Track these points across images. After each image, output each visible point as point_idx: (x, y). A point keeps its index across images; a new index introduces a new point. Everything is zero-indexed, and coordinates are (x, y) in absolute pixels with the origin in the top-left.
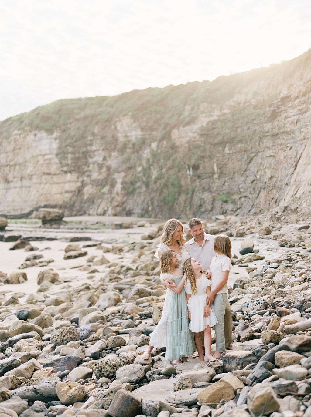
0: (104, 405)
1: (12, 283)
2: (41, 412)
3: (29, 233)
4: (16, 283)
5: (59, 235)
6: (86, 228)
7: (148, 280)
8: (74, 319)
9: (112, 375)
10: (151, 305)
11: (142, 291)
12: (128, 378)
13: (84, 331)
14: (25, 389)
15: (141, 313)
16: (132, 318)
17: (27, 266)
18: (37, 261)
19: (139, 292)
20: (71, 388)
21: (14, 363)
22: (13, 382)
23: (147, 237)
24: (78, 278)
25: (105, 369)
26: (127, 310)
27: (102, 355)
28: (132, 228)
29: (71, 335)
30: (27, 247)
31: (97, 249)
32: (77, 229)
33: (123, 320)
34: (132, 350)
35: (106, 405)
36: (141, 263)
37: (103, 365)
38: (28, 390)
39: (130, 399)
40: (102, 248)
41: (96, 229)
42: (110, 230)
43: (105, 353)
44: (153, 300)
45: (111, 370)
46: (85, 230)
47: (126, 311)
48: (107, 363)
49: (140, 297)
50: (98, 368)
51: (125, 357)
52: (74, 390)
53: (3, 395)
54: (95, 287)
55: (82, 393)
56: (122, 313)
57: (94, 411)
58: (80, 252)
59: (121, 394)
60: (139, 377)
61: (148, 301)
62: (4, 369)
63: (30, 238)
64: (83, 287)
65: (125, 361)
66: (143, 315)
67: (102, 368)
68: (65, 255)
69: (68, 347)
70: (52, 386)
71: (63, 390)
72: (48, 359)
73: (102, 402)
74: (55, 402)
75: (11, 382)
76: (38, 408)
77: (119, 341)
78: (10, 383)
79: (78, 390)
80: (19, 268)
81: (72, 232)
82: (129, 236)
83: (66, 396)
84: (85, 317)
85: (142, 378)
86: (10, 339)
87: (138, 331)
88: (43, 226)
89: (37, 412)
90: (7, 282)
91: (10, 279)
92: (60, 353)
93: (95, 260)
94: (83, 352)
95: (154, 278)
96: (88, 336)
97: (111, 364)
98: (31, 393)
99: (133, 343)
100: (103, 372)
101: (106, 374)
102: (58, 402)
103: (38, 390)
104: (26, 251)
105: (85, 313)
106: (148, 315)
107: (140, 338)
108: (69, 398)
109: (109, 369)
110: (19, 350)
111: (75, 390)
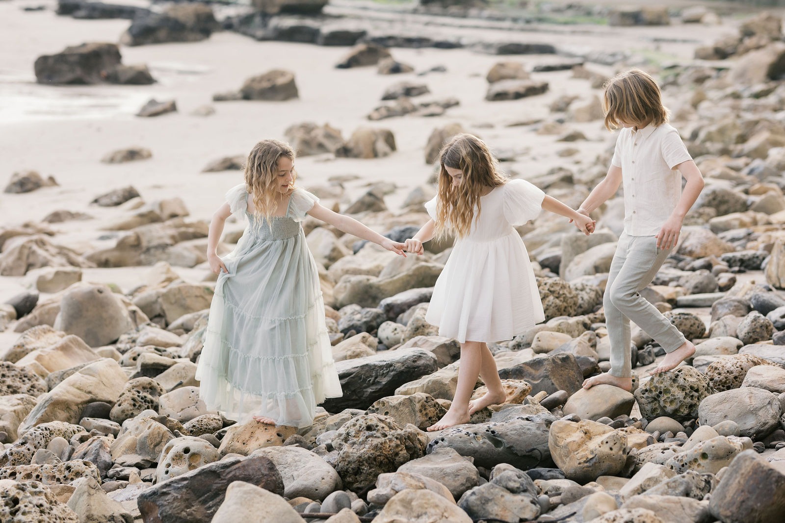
0: (691, 488)
1: (357, 156)
2: (523, 494)
3: (385, 25)
4: (367, 157)
5: (467, 35)
6: (540, 20)
7: (732, 168)
8: (547, 259)
9: (686, 412)
10: (752, 236)
11: (723, 196)
12: (736, 424)
13: (584, 293)
14: (468, 430)
15: (730, 255)
16: (708, 266)
17: (391, 114)
18: (416, 101)
19: (714, 199)
20: (590, 438)
21: (421, 362)
22: (424, 412)
23: (711, 51)
24: (533, 153)
25: (669, 395)
26: (692, 245)
27: (644, 358)
28: (667, 24)
29: (557, 301)
30: (384, 63)
31: (575, 77)
32: (515, 20)
33: (683, 269)
34: (726, 351)
35: (694, 488)
36: (705, 122)
37: (665, 384)
38: (476, 434)
39: (774, 479)
40: (587, 76)
41: (566, 23)
42: (605, 28)
43: (653, 355)
44: (755, 223)
45: (685, 398)
46: (535, 25)
47: (689, 249)
48: (674, 381)
49: (719, 214)
50: (651, 391)
51: (716, 368)
52: (600, 442)
53: (409, 443)
54: (585, 177)
55: (621, 452)
56: (678, 252)
57: (669, 501)
58: (528, 83)
59: (747, 463)
60: (765, 424)
61: (743, 225)
62: (394, 376)
63: (390, 38)
64: (554, 178)
65: (716, 377)
66: (735, 261)
67: (660, 393)
68: (489, 90)
69: (552, 330)
70: (538, 428)
71: (569, 440)
72: (502, 358)
73: (685, 479)
74: (549, 471)
75: (421, 411)
76: (515, 481)
77: (688, 326)
78: (419, 414)
79: (611, 444)
80: (370, 118)
81: (501, 29)
82: (658, 48)
83: (579, 456)
84: (581, 255)
85: (772, 426)
86: (389, 300)
87: (736, 304)
88: (422, 9)
89: (513, 491)
90: (345, 152)
91: (351, 145)
92: (533, 346)
93: (574, 106)
94: (592, 346)
95: (747, 165)
96: (593, 307)
97: (687, 385)
98: (484, 443)
99: (726, 333)
100: (662, 403)
101: (670, 408)
102: (554, 472)
103: (500, 436)
104: (381, 72)
105: (579, 247)
106: (751, 262)
107: (745, 322)
108: (586, 462)
109: (680, 395)
110: (420, 330)
111: (602, 443)
